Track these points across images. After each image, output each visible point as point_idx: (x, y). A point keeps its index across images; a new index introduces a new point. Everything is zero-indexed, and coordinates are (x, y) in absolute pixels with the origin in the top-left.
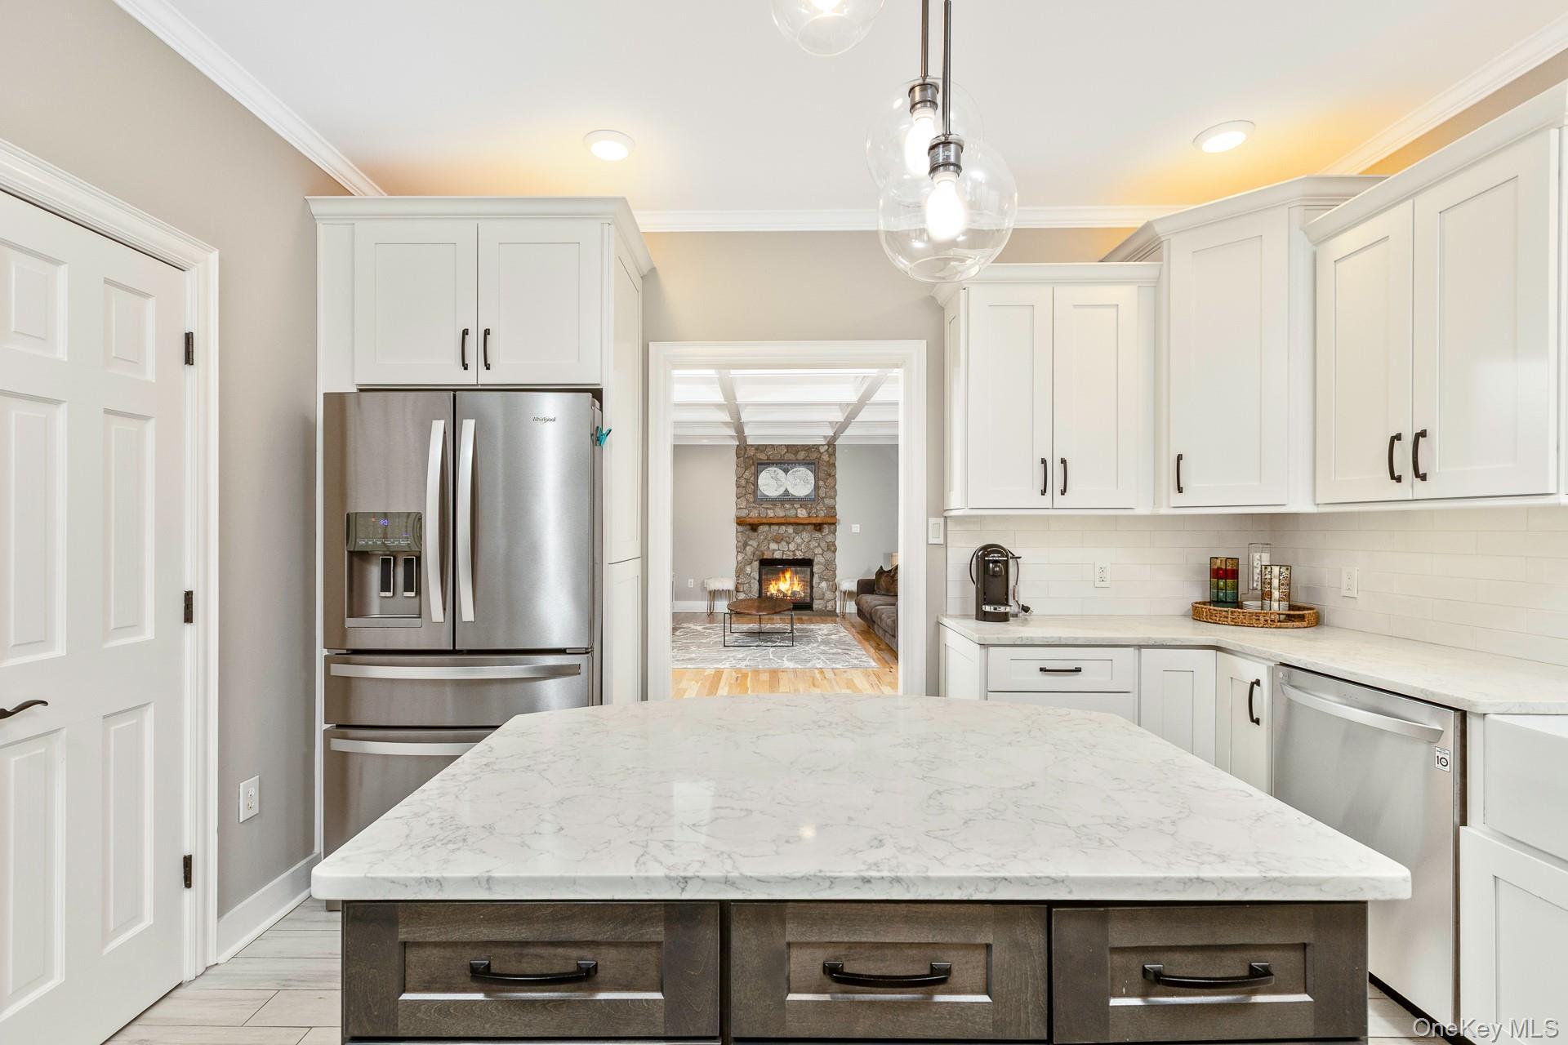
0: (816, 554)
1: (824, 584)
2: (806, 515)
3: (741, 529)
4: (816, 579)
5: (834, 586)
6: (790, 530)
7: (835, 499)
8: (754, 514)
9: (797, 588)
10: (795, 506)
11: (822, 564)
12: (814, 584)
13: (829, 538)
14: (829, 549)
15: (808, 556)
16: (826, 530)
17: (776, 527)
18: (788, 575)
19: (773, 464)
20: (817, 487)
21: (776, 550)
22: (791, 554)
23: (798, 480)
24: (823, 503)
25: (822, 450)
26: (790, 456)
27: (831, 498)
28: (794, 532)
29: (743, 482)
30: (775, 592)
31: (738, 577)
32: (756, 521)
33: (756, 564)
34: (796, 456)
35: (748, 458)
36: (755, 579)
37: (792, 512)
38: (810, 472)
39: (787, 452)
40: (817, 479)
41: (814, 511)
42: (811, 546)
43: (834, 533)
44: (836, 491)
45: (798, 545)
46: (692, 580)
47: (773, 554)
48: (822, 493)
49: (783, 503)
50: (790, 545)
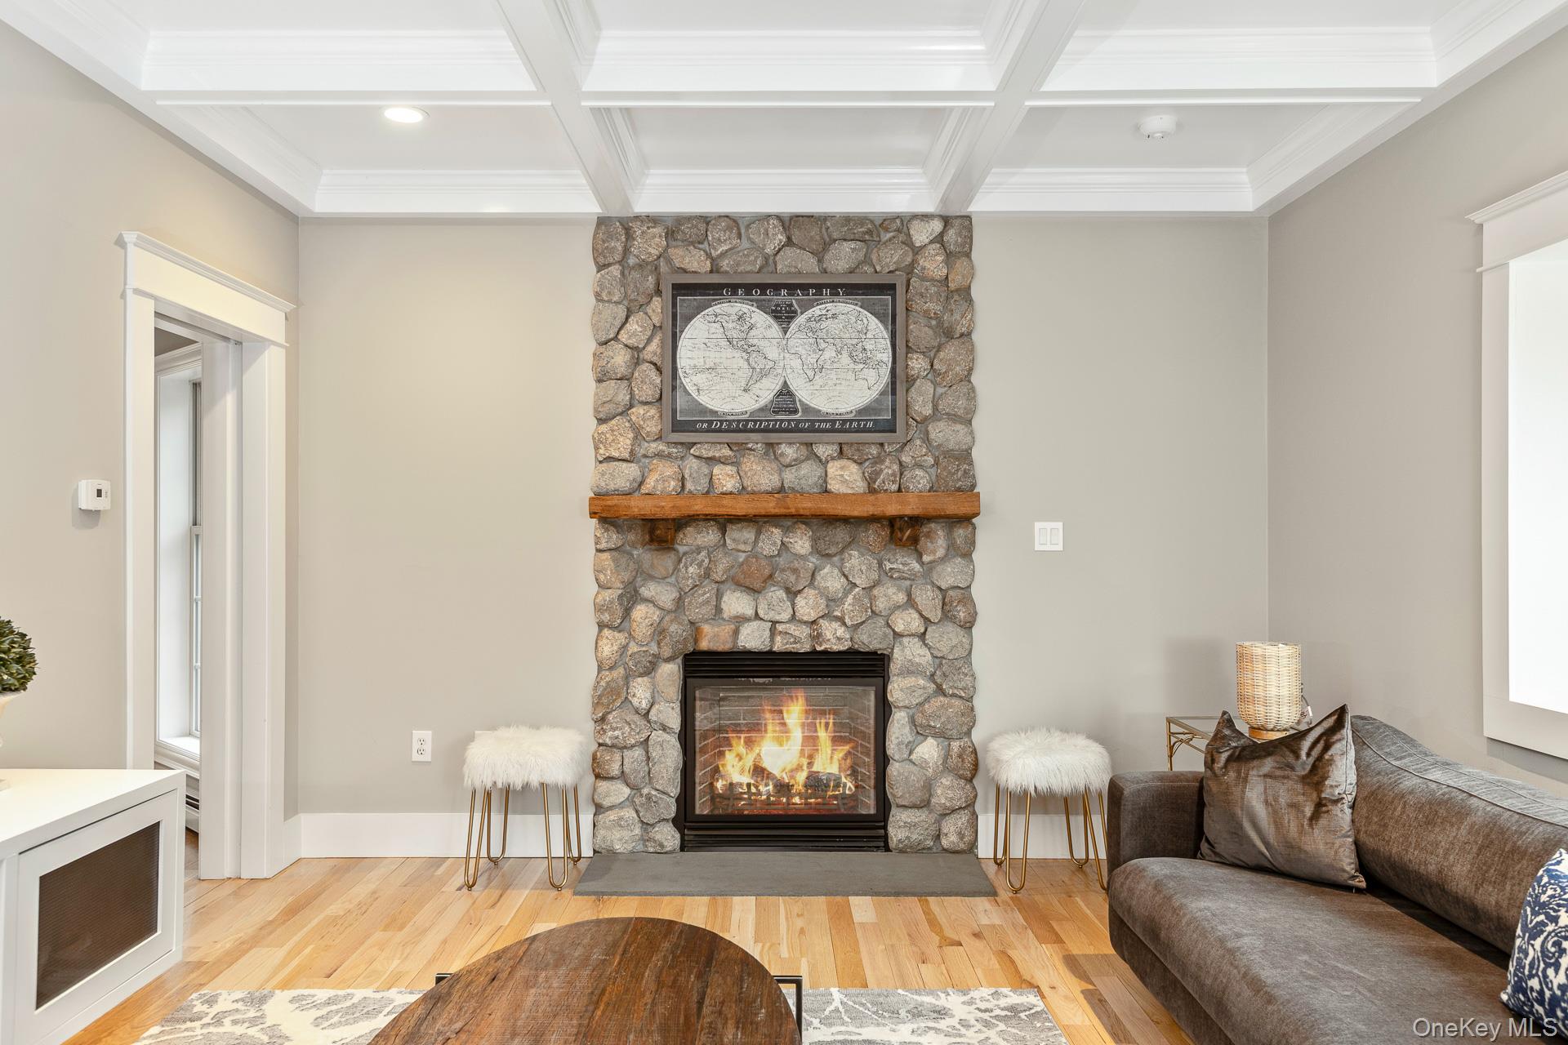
0: (897, 635)
1: (929, 750)
2: (860, 486)
3: (613, 538)
4: (899, 729)
5: (969, 759)
6: (801, 543)
7: (970, 422)
8: (662, 479)
9: (830, 762)
10: (822, 451)
11: (922, 673)
12: (892, 748)
13: (949, 575)
14: (947, 615)
15: (870, 639)
16: (937, 543)
17: (748, 534)
18: (795, 712)
19: (733, 288)
20: (899, 381)
21: (747, 620)
22: (802, 632)
23: (830, 353)
24: (927, 439)
25: (921, 235)
26: (798, 263)
27: (954, 418)
28: (816, 550)
29: (620, 359)
30: (746, 779)
31: (603, 719)
32: (668, 508)
33: (670, 673)
34: (820, 261)
35: (641, 266)
36: (664, 728)
37: (805, 475)
38: (874, 323)
39: (789, 242)
40: (900, 347)
41: (889, 468)
42: (881, 605)
43: (967, 555)
44: (971, 395)
45: (832, 601)
46: (427, 734)
47: (736, 632)
48: (921, 400)
49: (773, 437)
50: (800, 601)
